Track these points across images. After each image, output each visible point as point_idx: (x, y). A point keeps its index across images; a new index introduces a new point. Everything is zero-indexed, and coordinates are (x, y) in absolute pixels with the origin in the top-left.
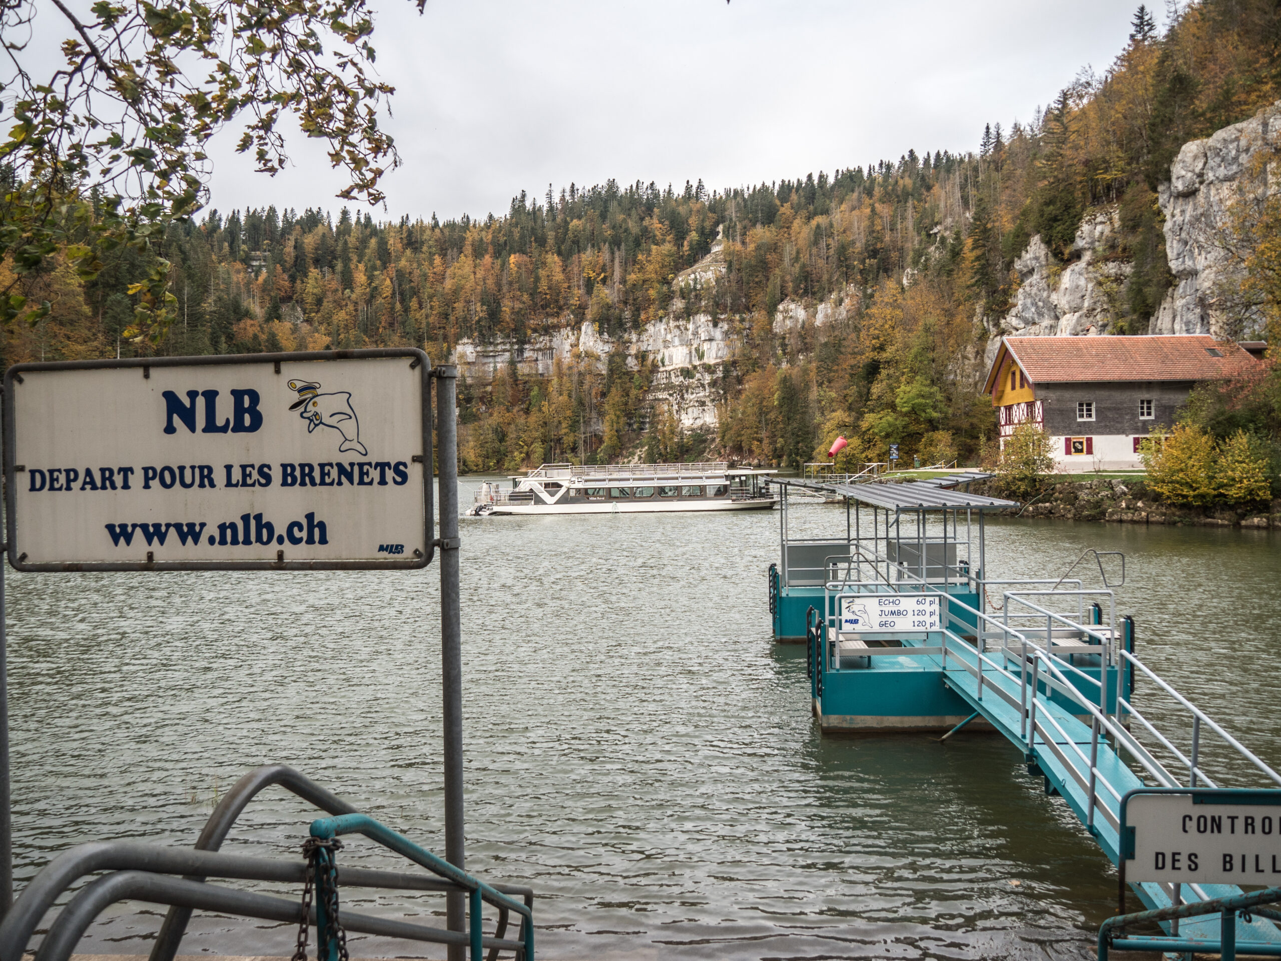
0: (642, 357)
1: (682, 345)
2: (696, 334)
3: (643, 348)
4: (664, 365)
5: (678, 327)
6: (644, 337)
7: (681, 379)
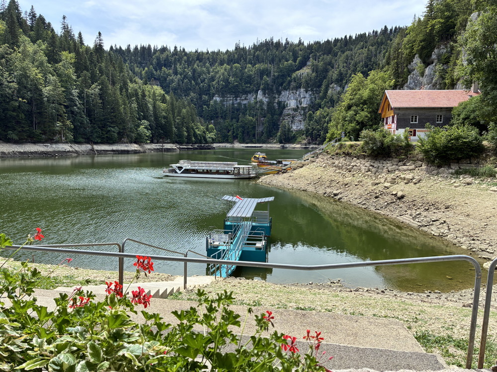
0: (279, 103)
1: (294, 99)
2: (299, 95)
3: (280, 100)
4: (287, 107)
5: (293, 93)
6: (281, 96)
7: (293, 112)
